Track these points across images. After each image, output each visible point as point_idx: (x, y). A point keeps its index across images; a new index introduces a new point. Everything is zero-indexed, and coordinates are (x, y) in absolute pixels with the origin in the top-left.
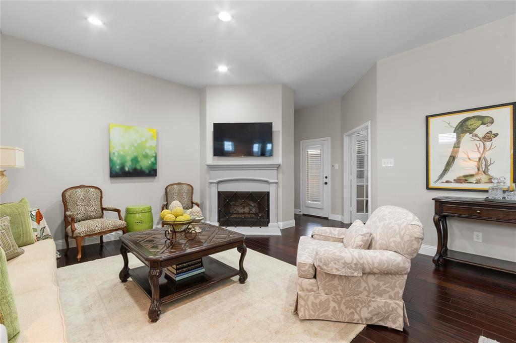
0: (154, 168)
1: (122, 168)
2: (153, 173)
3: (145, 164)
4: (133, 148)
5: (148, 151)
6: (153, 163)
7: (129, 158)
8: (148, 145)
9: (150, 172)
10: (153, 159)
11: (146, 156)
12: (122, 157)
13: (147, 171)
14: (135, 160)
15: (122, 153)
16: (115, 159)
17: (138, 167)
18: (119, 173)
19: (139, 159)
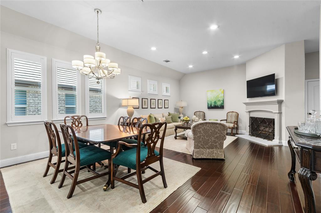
0: (223, 105)
1: (211, 105)
2: (222, 107)
3: (219, 104)
4: (214, 98)
5: (220, 99)
6: (222, 103)
7: (213, 102)
8: (220, 96)
9: (221, 107)
10: (222, 102)
11: (219, 101)
12: (211, 102)
13: (220, 106)
14: (215, 102)
15: (211, 100)
16: (209, 102)
17: (216, 105)
18: (210, 107)
19: (217, 102)
